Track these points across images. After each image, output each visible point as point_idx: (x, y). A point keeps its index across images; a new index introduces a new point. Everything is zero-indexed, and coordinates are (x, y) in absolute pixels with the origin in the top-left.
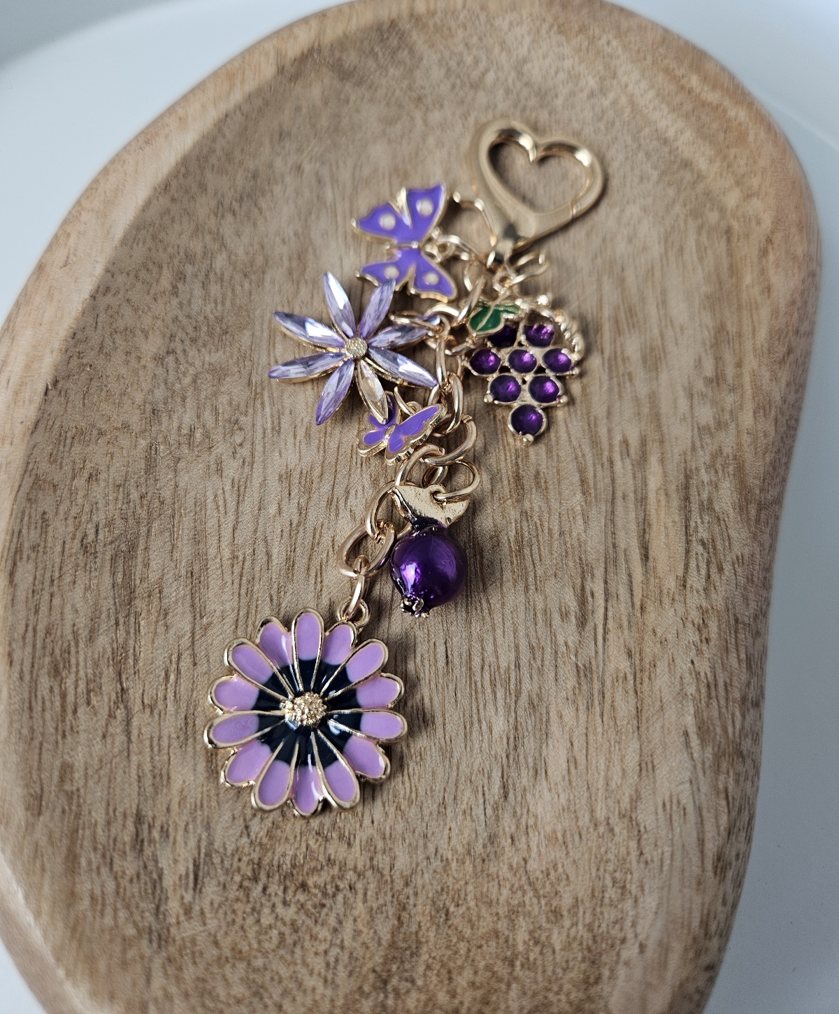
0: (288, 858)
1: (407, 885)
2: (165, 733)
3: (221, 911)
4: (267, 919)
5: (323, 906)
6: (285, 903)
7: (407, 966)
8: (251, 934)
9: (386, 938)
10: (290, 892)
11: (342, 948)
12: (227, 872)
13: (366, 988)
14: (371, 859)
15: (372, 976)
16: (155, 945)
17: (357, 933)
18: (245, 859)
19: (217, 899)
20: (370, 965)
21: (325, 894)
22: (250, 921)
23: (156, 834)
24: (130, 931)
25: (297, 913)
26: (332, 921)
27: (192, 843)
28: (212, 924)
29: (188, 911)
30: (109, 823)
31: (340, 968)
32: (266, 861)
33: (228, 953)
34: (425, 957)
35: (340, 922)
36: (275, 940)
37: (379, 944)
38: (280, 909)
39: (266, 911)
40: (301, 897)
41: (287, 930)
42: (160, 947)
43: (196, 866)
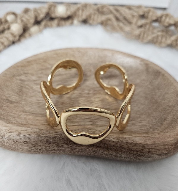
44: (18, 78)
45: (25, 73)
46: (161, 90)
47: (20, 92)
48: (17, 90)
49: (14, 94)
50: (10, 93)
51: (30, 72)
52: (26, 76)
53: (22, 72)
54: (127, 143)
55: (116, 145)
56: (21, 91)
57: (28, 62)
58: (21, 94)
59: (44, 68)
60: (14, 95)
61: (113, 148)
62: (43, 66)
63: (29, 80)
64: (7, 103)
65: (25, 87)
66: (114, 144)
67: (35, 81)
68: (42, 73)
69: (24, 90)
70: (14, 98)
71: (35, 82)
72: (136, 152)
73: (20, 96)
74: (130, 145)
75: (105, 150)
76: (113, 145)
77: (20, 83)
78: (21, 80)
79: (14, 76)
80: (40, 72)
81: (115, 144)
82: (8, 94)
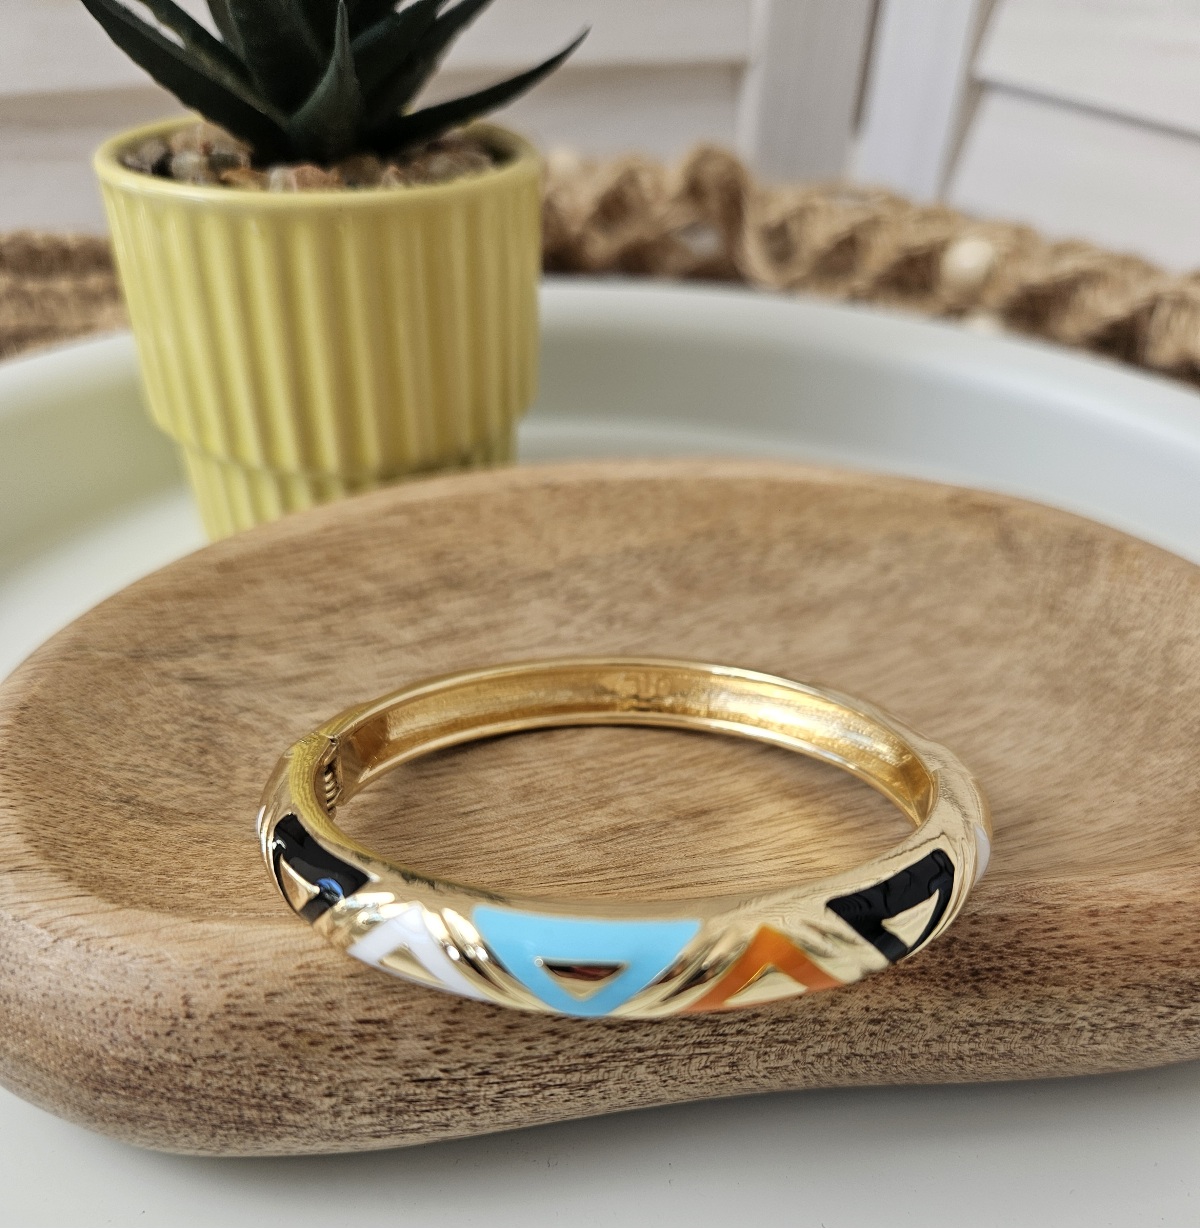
0: (229, 741)
1: (225, 818)
2: (313, 645)
3: (170, 697)
4: (168, 727)
5: (191, 765)
6: (186, 740)
7: (145, 817)
8: (155, 717)
9: (169, 805)
10: (197, 743)
11: (153, 776)
12: (204, 699)
13: (119, 790)
14: (244, 795)
15: (132, 794)
16: (133, 654)
17: (170, 787)
18: (219, 712)
19: (180, 694)
20: (141, 793)
21: (200, 766)
22: (165, 717)
23: (223, 650)
24: (140, 637)
25: (180, 748)
26: (177, 771)
27: (223, 675)
28: (158, 691)
29: (164, 674)
30: (224, 617)
31: (135, 775)
32: (221, 726)
33: (136, 700)
34: (156, 827)
35: (177, 776)
36: (151, 733)
37: (163, 801)
38: (181, 736)
39: (177, 727)
40: (194, 751)
41: (163, 741)
42: (132, 657)
43: (205, 679)
44: (166, 665)
45: (212, 639)
46: (1139, 634)
47: (203, 752)
48: (176, 742)
49: (164, 765)
50: (136, 759)
51: (243, 628)
52: (226, 656)
53: (191, 633)
54: (1094, 914)
55: (1028, 945)
56: (208, 745)
57: (225, 567)
58: (214, 764)
59: (334, 599)
60: (169, 774)
61: (1012, 967)
62: (326, 588)
63: (250, 679)
64: (131, 818)
65: (232, 723)
66: (1009, 934)
67: (288, 681)
68: (328, 631)
69: (231, 737)
70: (172, 789)
71: (295, 688)
72: (1166, 969)
73: (207, 775)
74: (1114, 926)
75: (958, 995)
76: (1008, 946)
77: (190, 698)
78: (190, 679)
79: (139, 656)
80: (313, 627)
81: (1019, 934)
82: (120, 766)
